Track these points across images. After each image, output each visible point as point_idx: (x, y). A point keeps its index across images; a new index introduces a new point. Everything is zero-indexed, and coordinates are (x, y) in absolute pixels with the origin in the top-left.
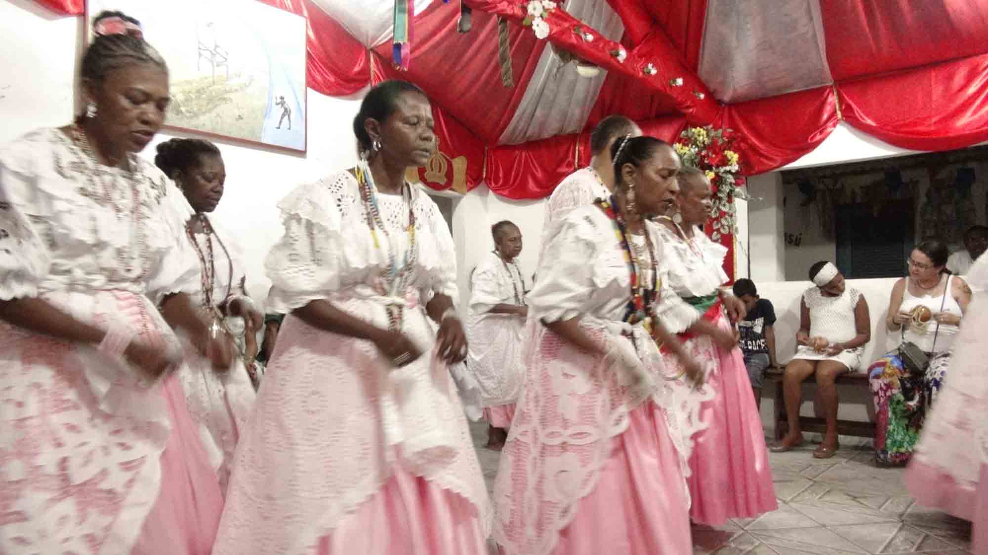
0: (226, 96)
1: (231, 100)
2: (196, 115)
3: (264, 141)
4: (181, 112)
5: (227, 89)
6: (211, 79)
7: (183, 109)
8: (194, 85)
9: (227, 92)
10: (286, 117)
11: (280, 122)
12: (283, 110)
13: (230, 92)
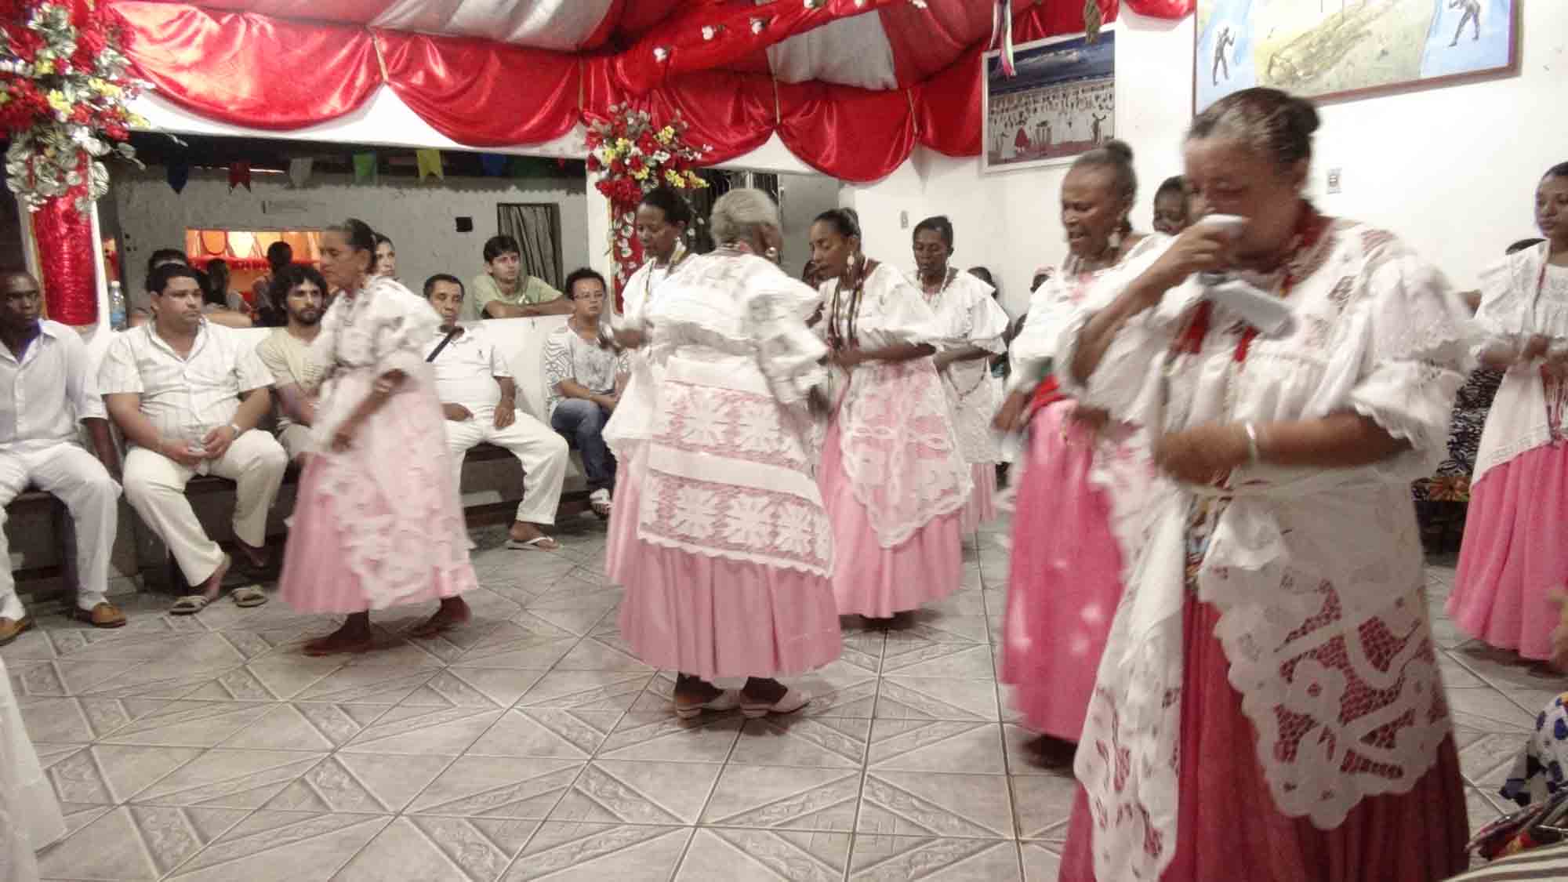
0: (1362, 30)
1: (1369, 33)
2: (1318, 75)
3: (1424, 76)
4: (1299, 78)
5: (1363, 18)
6: (1339, 17)
7: (1300, 73)
8: (1315, 34)
9: (1363, 23)
10: (1470, 22)
11: (1457, 36)
12: (1464, 10)
13: (1369, 20)
